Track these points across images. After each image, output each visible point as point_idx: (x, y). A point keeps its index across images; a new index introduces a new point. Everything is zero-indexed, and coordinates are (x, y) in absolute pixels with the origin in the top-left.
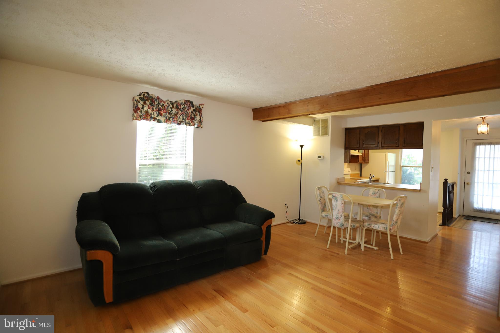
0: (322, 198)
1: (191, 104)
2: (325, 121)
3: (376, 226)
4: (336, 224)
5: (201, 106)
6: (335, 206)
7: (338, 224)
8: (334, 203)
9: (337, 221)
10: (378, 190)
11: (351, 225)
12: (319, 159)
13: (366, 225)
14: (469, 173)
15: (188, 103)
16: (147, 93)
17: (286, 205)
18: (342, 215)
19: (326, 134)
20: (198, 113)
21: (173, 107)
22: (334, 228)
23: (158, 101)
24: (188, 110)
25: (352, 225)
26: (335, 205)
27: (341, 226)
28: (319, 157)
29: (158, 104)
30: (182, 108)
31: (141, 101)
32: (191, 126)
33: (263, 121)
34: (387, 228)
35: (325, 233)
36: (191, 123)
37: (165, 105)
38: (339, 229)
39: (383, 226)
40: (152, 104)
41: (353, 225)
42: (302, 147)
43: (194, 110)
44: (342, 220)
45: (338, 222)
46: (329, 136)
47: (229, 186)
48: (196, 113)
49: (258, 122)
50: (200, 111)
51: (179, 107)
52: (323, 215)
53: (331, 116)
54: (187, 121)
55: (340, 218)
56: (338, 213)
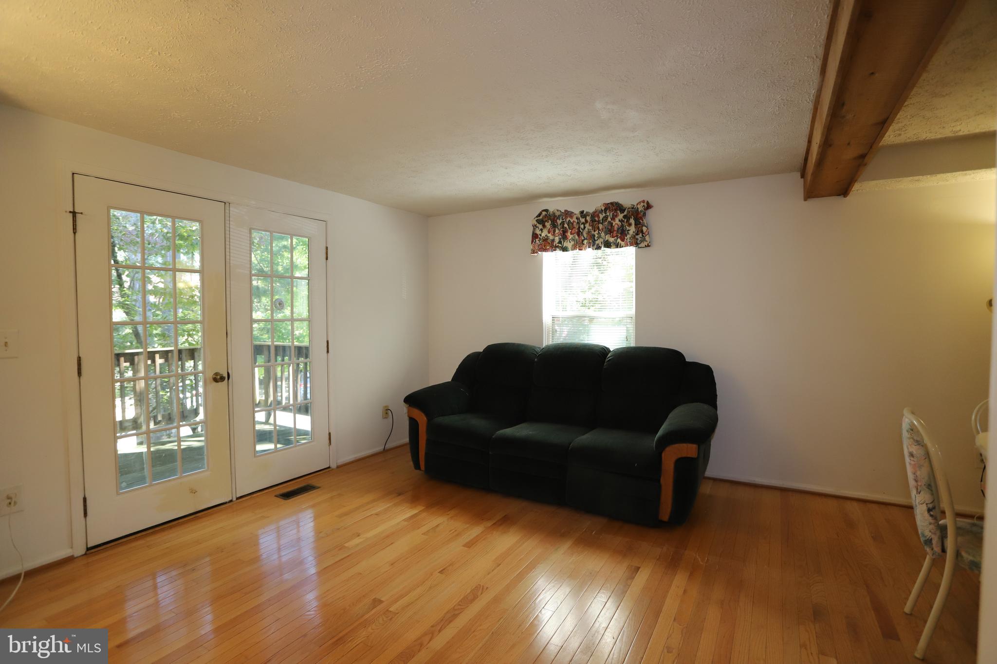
1: (617, 208)
15: (612, 208)
16: (546, 211)
21: (586, 221)
23: (562, 218)
24: (613, 219)
29: (563, 223)
30: (601, 219)
31: (539, 225)
32: (622, 247)
36: (621, 242)
37: (572, 221)
40: (554, 226)
43: (625, 217)
50: (639, 216)
51: (597, 219)
54: (612, 240)
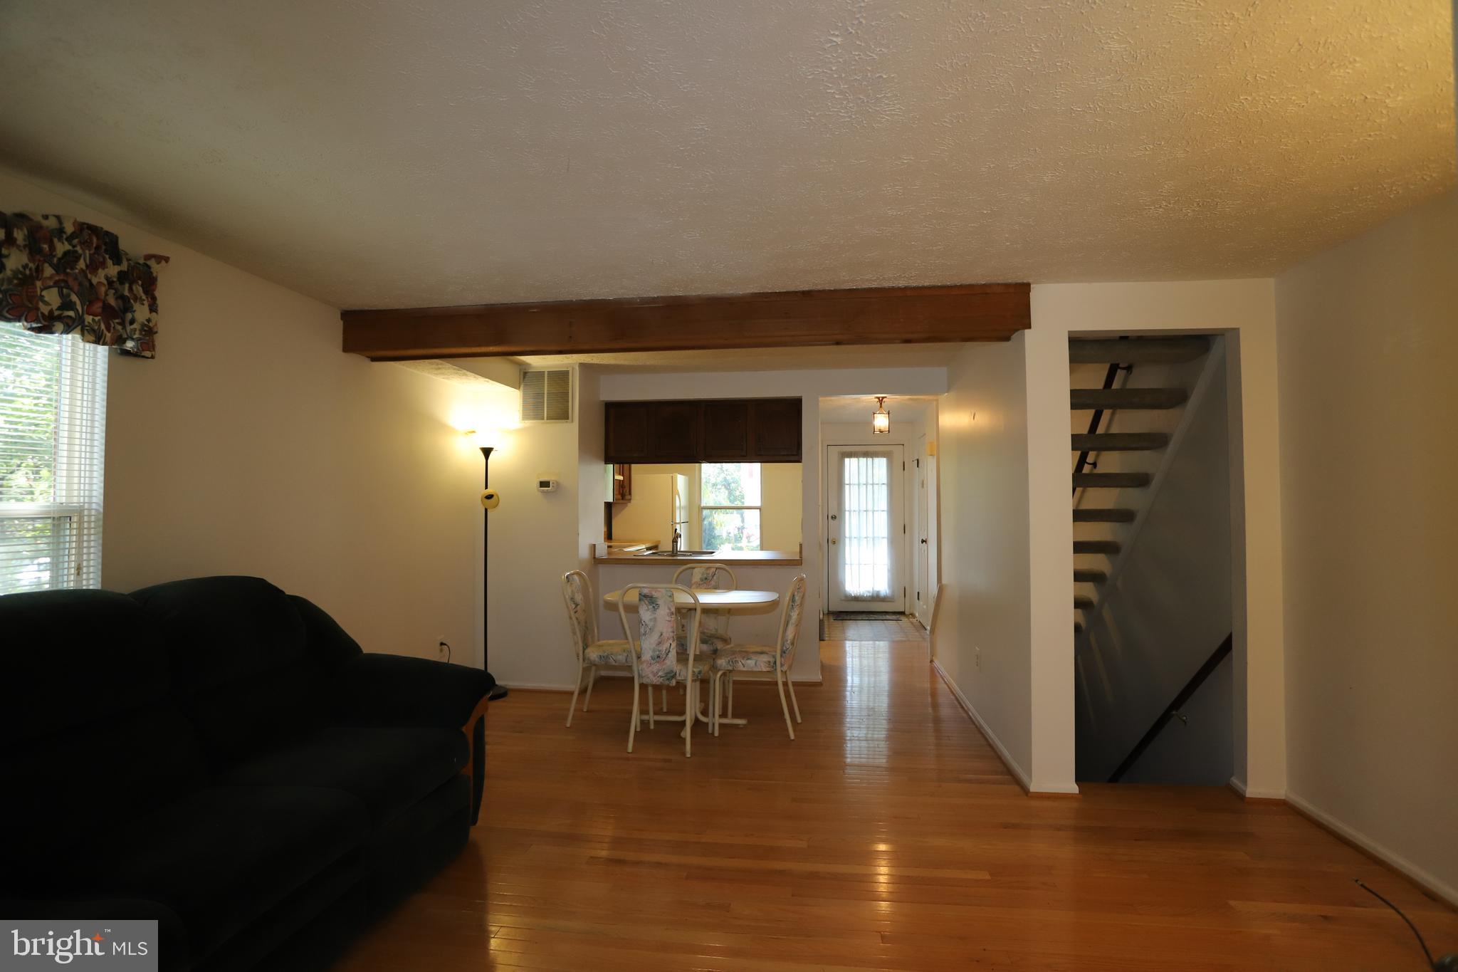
0: (579, 607)
1: (104, 247)
2: (560, 377)
3: (749, 661)
4: (651, 676)
5: (152, 263)
6: (651, 624)
7: (660, 674)
8: (645, 614)
9: (655, 667)
10: (714, 570)
11: (694, 672)
12: (543, 492)
13: (724, 664)
14: (834, 518)
15: (91, 240)
17: (445, 644)
18: (672, 647)
19: (561, 414)
20: (138, 289)
22: (643, 687)
24: (94, 266)
25: (696, 670)
26: (651, 620)
27: (668, 679)
28: (544, 484)
30: (59, 256)
33: (374, 359)
34: (775, 663)
35: (587, 711)
36: (105, 331)
38: (657, 688)
39: (765, 658)
41: (699, 670)
42: (487, 452)
43: (122, 277)
44: (671, 661)
45: (659, 670)
46: (572, 421)
47: (290, 596)
48: (131, 289)
49: (358, 362)
50: (150, 283)
51: (45, 247)
52: (592, 658)
53: (580, 363)
54: (88, 319)
55: (665, 656)
56: (659, 643)
